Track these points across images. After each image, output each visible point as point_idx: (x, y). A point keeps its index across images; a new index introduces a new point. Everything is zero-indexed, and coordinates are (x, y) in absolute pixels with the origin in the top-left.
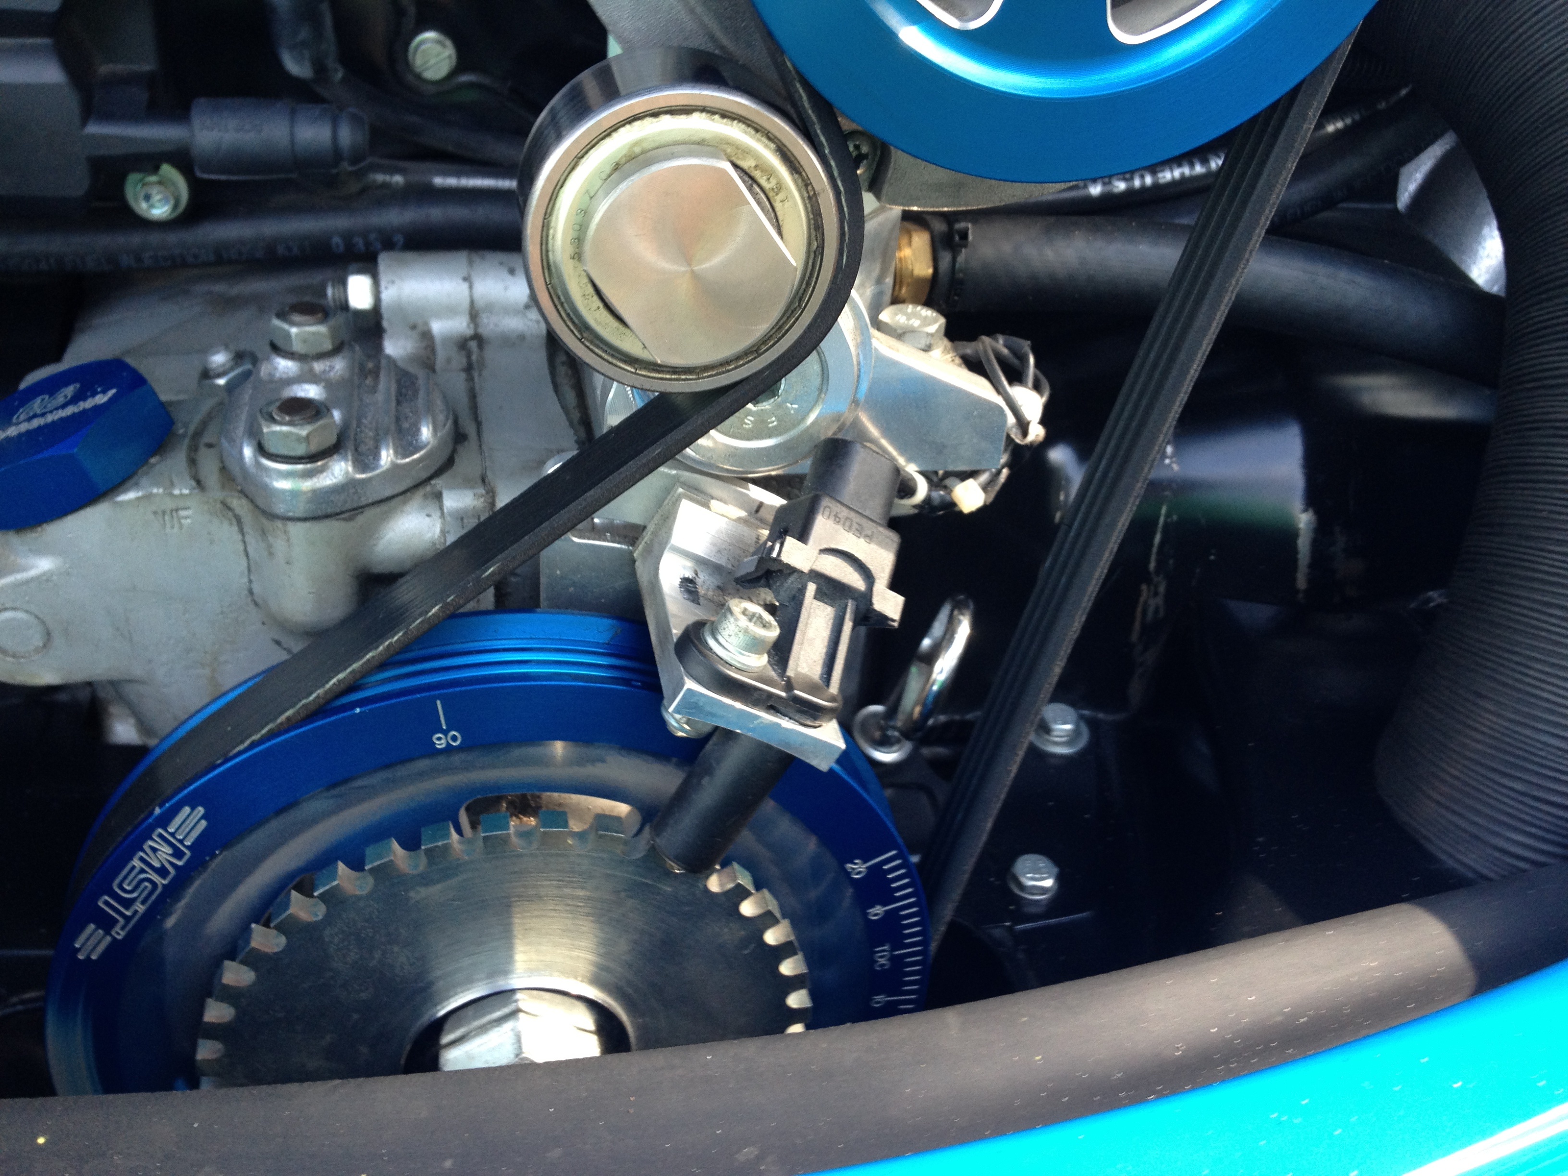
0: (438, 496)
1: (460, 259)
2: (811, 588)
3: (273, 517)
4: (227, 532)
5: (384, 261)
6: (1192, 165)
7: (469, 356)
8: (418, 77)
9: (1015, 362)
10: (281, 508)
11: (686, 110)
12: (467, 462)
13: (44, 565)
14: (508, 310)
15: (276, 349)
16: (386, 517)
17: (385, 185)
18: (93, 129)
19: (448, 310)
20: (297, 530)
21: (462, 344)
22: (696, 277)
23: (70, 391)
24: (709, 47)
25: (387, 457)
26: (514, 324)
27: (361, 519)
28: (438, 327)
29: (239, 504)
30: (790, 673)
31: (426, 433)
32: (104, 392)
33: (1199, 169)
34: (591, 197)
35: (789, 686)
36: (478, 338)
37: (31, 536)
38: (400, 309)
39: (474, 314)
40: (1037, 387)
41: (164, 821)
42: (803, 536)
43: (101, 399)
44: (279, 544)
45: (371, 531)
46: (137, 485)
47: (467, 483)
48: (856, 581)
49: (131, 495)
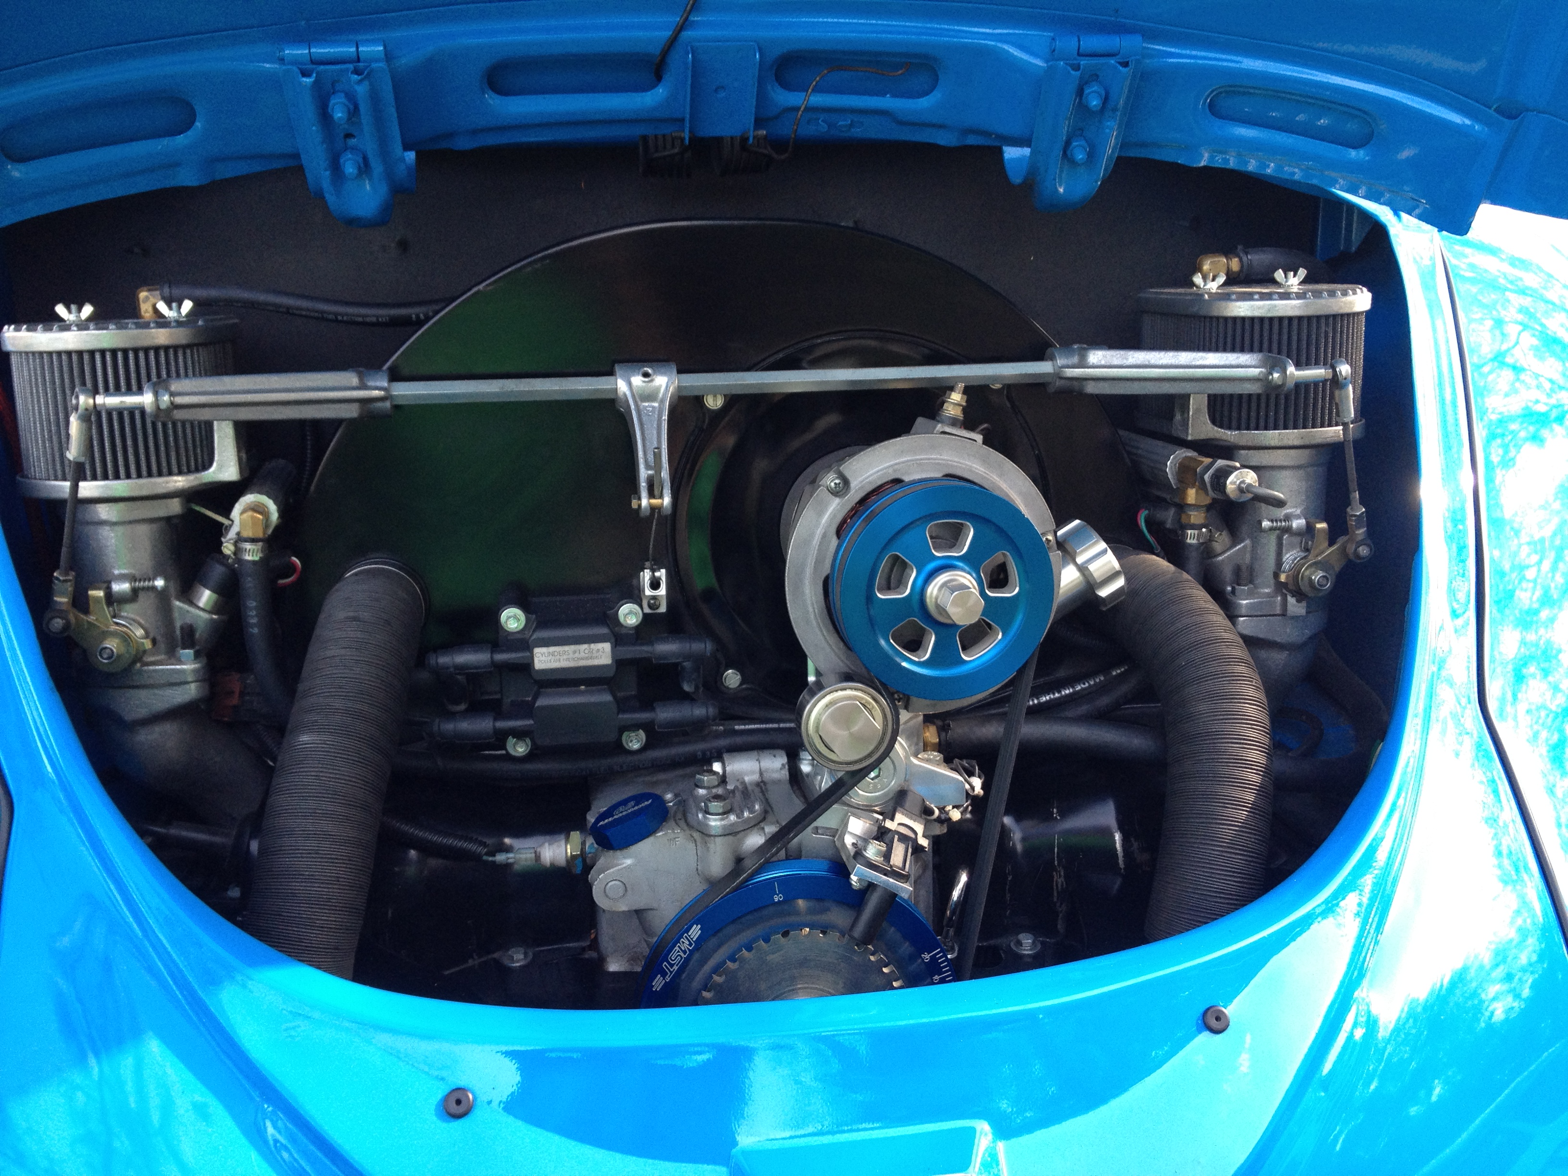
0: (763, 829)
1: (755, 753)
2: (896, 837)
3: (710, 836)
4: (692, 846)
5: (726, 756)
6: (1054, 694)
7: (761, 788)
8: (727, 688)
9: (971, 769)
10: (713, 832)
11: (845, 689)
12: (770, 818)
13: (628, 862)
14: (773, 771)
15: (697, 786)
16: (746, 836)
17: (716, 731)
18: (620, 716)
19: (752, 772)
20: (719, 840)
21: (758, 785)
22: (851, 734)
23: (632, 803)
24: (848, 671)
25: (746, 814)
26: (776, 776)
27: (739, 836)
28: (747, 779)
29: (696, 835)
30: (891, 863)
31: (757, 807)
32: (647, 801)
33: (1057, 695)
34: (820, 714)
35: (891, 867)
36: (762, 782)
37: (625, 852)
38: (733, 773)
39: (761, 773)
40: (979, 777)
41: (687, 931)
42: (892, 819)
43: (646, 803)
44: (712, 846)
45: (741, 841)
46: (662, 830)
47: (772, 824)
48: (913, 836)
49: (660, 834)
